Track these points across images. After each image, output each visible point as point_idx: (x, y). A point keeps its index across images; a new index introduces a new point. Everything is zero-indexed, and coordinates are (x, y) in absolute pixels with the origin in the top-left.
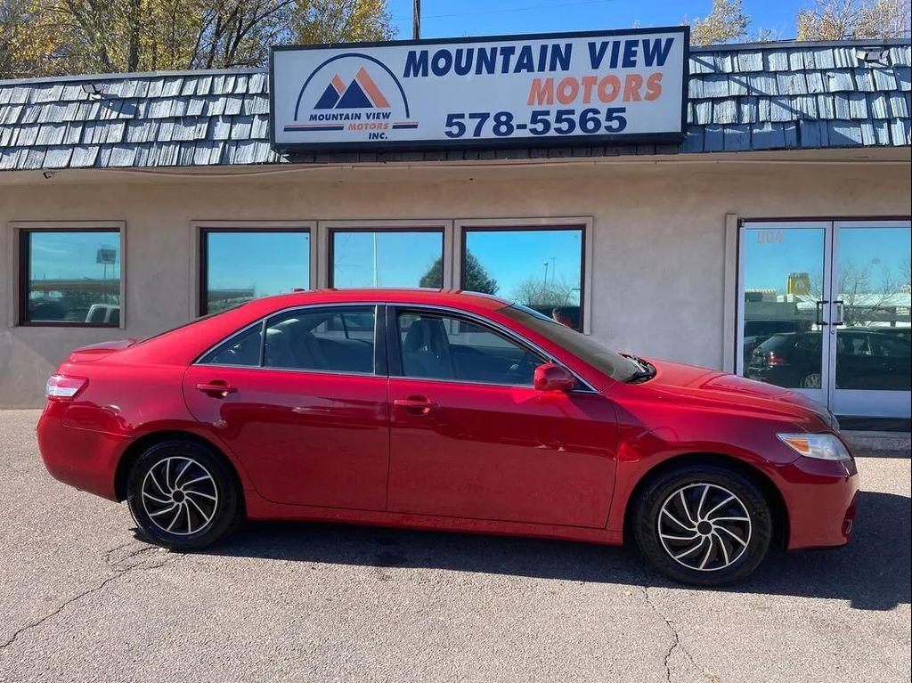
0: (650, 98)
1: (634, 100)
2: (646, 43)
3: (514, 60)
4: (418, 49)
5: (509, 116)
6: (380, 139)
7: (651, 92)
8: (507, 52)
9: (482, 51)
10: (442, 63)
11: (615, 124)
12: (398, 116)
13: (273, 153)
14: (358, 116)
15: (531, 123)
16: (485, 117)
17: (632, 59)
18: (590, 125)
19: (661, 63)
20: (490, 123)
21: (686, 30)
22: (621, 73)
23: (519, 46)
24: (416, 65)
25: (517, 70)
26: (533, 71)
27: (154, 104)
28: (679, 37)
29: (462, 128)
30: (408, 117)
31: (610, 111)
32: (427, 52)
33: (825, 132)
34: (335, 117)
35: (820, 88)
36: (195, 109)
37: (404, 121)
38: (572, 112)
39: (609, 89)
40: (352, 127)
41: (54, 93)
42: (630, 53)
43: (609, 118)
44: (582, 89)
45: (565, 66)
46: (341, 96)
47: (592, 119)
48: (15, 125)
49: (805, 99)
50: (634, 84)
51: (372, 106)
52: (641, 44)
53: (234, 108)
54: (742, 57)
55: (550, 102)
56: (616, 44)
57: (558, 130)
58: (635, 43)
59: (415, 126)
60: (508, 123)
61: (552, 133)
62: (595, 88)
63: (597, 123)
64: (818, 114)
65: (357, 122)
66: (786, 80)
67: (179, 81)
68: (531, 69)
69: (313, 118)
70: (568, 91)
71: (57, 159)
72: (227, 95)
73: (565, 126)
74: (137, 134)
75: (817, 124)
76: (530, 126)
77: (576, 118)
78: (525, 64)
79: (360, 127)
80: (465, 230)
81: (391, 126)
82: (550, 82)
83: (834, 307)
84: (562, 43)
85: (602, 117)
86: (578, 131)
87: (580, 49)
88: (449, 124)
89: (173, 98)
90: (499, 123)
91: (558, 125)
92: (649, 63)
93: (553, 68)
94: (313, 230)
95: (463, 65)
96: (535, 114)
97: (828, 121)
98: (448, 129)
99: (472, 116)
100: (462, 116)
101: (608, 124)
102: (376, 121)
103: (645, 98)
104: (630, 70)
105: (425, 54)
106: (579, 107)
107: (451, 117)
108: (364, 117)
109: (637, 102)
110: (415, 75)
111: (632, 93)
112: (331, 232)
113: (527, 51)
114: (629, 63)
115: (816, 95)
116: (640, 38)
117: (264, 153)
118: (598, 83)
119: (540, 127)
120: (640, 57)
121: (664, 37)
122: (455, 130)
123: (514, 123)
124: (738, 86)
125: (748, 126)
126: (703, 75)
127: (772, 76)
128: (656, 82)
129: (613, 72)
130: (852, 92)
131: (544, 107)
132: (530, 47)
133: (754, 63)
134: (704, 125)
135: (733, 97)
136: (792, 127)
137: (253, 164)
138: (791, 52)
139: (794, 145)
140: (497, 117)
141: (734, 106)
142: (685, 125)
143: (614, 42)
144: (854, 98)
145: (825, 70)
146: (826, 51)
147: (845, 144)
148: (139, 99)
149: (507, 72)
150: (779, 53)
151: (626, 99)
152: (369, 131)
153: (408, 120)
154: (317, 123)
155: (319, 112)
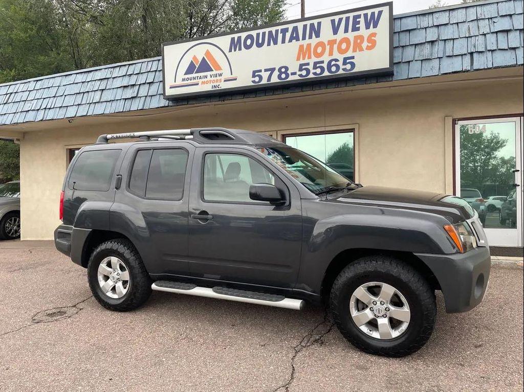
0: (368, 48)
1: (359, 51)
2: (366, 15)
3: (288, 35)
4: (236, 36)
5: (287, 68)
6: (217, 88)
7: (370, 45)
8: (284, 31)
9: (270, 32)
10: (249, 42)
11: (348, 67)
12: (227, 74)
13: (168, 101)
14: (206, 77)
15: (299, 71)
16: (273, 70)
17: (357, 26)
18: (334, 69)
19: (375, 26)
20: (276, 73)
21: (390, 5)
22: (351, 35)
23: (291, 27)
24: (235, 45)
25: (290, 41)
26: (299, 40)
27: (115, 80)
28: (385, 10)
29: (261, 78)
30: (232, 74)
31: (345, 59)
32: (241, 37)
33: (490, 58)
34: (194, 78)
35: (487, 30)
37: (230, 76)
38: (322, 62)
39: (344, 46)
40: (203, 83)
41: (71, 79)
42: (356, 22)
43: (345, 63)
44: (328, 47)
45: (318, 36)
46: (197, 67)
47: (334, 65)
48: (54, 97)
49: (477, 38)
50: (359, 41)
51: (213, 70)
52: (362, 16)
53: (151, 78)
54: (435, 15)
55: (310, 57)
56: (348, 19)
57: (315, 74)
58: (359, 16)
59: (236, 79)
60: (286, 72)
61: (311, 76)
62: (335, 46)
63: (338, 67)
64: (486, 47)
65: (205, 80)
66: (463, 27)
67: (127, 66)
68: (298, 39)
69: (183, 80)
70: (319, 50)
71: (71, 113)
72: (148, 72)
73: (318, 71)
74: (107, 96)
75: (485, 54)
76: (299, 73)
77: (325, 65)
78: (295, 37)
79: (207, 82)
80: (284, 136)
81: (223, 80)
82: (309, 45)
84: (315, 22)
85: (340, 63)
86: (326, 73)
87: (326, 24)
88: (254, 76)
89: (123, 76)
90: (281, 73)
92: (368, 27)
93: (310, 37)
95: (260, 42)
96: (301, 65)
97: (492, 51)
98: (253, 79)
99: (266, 70)
100: (260, 71)
101: (344, 67)
102: (215, 79)
103: (366, 49)
104: (356, 33)
105: (239, 38)
106: (326, 58)
108: (209, 77)
109: (361, 52)
110: (235, 50)
111: (358, 47)
113: (295, 29)
114: (355, 29)
115: (484, 35)
116: (362, 13)
117: (164, 103)
118: (337, 43)
119: (304, 73)
120: (362, 24)
121: (376, 10)
122: (257, 79)
123: (289, 72)
124: (432, 35)
125: (438, 59)
126: (409, 31)
127: (455, 26)
128: (373, 38)
129: (346, 35)
130: (510, 30)
131: (306, 61)
132: (297, 27)
133: (443, 18)
134: (409, 62)
135: (428, 42)
136: (468, 57)
137: (158, 108)
138: (468, 10)
139: (469, 68)
140: (280, 70)
141: (429, 47)
142: (392, 63)
143: (346, 17)
144: (511, 35)
145: (491, 18)
146: (492, 6)
147: (503, 65)
148: (108, 78)
149: (285, 43)
150: (460, 11)
151: (354, 51)
152: (212, 84)
153: (232, 76)
154: (186, 82)
155: (187, 76)
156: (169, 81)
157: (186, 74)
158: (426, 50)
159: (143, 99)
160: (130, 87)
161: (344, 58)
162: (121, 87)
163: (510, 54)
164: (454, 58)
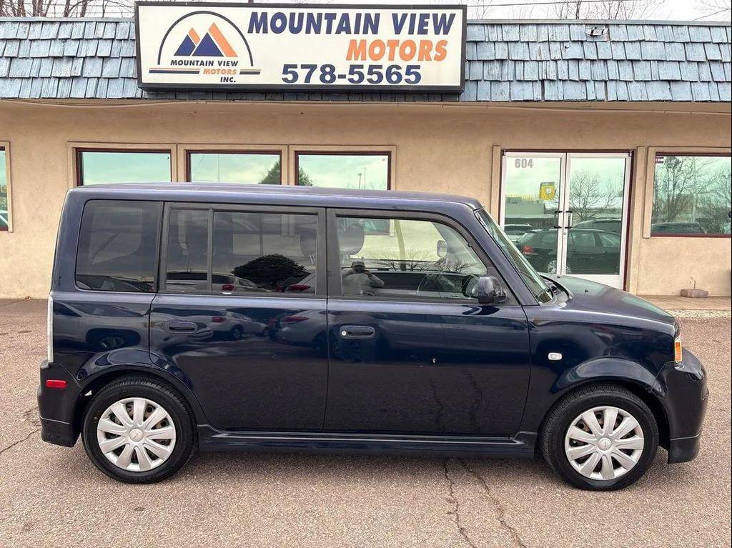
0: (438, 59)
1: (426, 60)
2: (435, 16)
3: (335, 24)
4: (260, 11)
5: (333, 68)
6: (229, 83)
7: (439, 54)
8: (331, 17)
9: (310, 15)
10: (279, 23)
11: (413, 78)
12: (244, 64)
13: (140, 90)
14: (211, 63)
15: (349, 74)
16: (313, 68)
17: (425, 28)
18: (394, 78)
19: (446, 32)
20: (317, 73)
21: (464, 8)
22: (417, 38)
23: (339, 12)
24: (257, 24)
25: (338, 32)
26: (350, 33)
27: (34, 44)
28: (459, 13)
29: (296, 76)
30: (252, 65)
31: (409, 68)
32: (267, 13)
33: (561, 89)
34: (192, 63)
35: (558, 56)
36: (71, 49)
37: (248, 67)
38: (380, 67)
39: (408, 50)
40: (206, 72)
42: (423, 24)
43: (408, 73)
44: (388, 49)
45: (375, 31)
46: (197, 46)
47: (395, 73)
49: (548, 63)
50: (426, 47)
51: (223, 56)
52: (431, 17)
53: (104, 51)
54: (505, 28)
55: (364, 58)
56: (413, 16)
57: (370, 80)
58: (427, 16)
59: (258, 73)
60: (331, 73)
61: (365, 83)
62: (397, 49)
63: (400, 76)
64: (557, 76)
65: (210, 67)
66: (535, 48)
67: (57, 25)
68: (348, 32)
69: (173, 63)
70: (377, 50)
72: (98, 39)
73: (375, 77)
74: (22, 68)
75: (556, 84)
76: (349, 76)
77: (383, 71)
78: (344, 28)
79: (213, 72)
80: (297, 153)
81: (238, 72)
82: (363, 42)
83: (567, 215)
84: (373, 12)
85: (403, 72)
86: (385, 82)
87: (386, 18)
88: (285, 72)
89: (51, 40)
90: (324, 73)
91: (370, 77)
92: (437, 32)
93: (365, 32)
94: (173, 152)
95: (296, 25)
96: (352, 67)
97: (564, 81)
98: (285, 76)
99: (304, 67)
100: (295, 66)
101: (408, 77)
102: (226, 68)
103: (435, 59)
104: (423, 37)
105: (264, 15)
106: (385, 63)
107: (286, 67)
108: (216, 64)
109: (428, 62)
110: (258, 32)
111: (425, 55)
112: (189, 153)
113: (345, 17)
114: (422, 31)
115: (556, 61)
116: (431, 12)
117: (132, 90)
118: (400, 45)
119: (356, 77)
120: (431, 27)
121: (448, 12)
122: (290, 77)
123: (336, 73)
124: (501, 52)
125: (508, 83)
126: (476, 42)
127: (525, 45)
128: (443, 47)
129: (411, 37)
130: (582, 60)
131: (359, 62)
132: (348, 14)
133: (513, 34)
134: (477, 81)
135: (497, 60)
136: (538, 85)
137: (123, 98)
138: (540, 27)
139: (540, 98)
140: (323, 68)
141: (498, 66)
142: (463, 80)
143: (412, 15)
144: (583, 65)
145: (563, 42)
146: (564, 27)
147: (575, 98)
148: (20, 40)
149: (330, 33)
150: (530, 27)
151: (420, 59)
152: (221, 75)
153: (252, 68)
154: (177, 67)
155: (178, 58)
156: (148, 62)
157: (177, 54)
158: (495, 70)
159: (93, 82)
160: (65, 60)
161: (408, 66)
162: (48, 57)
163: (580, 86)
164: (524, 83)
